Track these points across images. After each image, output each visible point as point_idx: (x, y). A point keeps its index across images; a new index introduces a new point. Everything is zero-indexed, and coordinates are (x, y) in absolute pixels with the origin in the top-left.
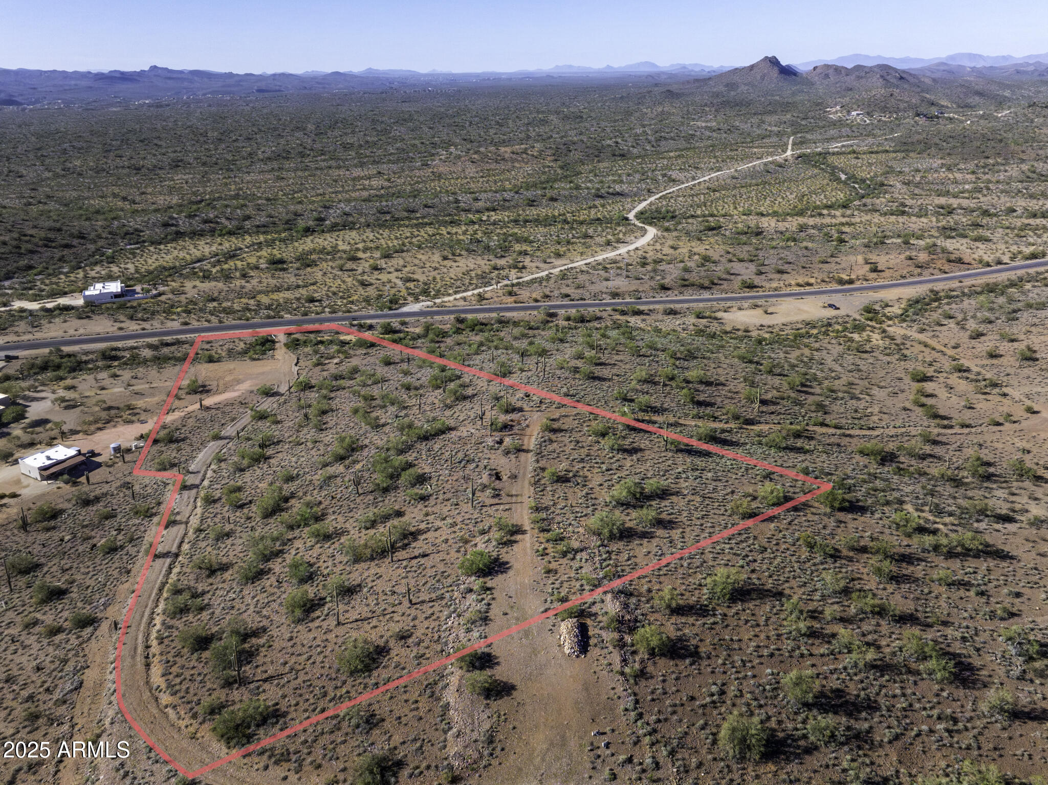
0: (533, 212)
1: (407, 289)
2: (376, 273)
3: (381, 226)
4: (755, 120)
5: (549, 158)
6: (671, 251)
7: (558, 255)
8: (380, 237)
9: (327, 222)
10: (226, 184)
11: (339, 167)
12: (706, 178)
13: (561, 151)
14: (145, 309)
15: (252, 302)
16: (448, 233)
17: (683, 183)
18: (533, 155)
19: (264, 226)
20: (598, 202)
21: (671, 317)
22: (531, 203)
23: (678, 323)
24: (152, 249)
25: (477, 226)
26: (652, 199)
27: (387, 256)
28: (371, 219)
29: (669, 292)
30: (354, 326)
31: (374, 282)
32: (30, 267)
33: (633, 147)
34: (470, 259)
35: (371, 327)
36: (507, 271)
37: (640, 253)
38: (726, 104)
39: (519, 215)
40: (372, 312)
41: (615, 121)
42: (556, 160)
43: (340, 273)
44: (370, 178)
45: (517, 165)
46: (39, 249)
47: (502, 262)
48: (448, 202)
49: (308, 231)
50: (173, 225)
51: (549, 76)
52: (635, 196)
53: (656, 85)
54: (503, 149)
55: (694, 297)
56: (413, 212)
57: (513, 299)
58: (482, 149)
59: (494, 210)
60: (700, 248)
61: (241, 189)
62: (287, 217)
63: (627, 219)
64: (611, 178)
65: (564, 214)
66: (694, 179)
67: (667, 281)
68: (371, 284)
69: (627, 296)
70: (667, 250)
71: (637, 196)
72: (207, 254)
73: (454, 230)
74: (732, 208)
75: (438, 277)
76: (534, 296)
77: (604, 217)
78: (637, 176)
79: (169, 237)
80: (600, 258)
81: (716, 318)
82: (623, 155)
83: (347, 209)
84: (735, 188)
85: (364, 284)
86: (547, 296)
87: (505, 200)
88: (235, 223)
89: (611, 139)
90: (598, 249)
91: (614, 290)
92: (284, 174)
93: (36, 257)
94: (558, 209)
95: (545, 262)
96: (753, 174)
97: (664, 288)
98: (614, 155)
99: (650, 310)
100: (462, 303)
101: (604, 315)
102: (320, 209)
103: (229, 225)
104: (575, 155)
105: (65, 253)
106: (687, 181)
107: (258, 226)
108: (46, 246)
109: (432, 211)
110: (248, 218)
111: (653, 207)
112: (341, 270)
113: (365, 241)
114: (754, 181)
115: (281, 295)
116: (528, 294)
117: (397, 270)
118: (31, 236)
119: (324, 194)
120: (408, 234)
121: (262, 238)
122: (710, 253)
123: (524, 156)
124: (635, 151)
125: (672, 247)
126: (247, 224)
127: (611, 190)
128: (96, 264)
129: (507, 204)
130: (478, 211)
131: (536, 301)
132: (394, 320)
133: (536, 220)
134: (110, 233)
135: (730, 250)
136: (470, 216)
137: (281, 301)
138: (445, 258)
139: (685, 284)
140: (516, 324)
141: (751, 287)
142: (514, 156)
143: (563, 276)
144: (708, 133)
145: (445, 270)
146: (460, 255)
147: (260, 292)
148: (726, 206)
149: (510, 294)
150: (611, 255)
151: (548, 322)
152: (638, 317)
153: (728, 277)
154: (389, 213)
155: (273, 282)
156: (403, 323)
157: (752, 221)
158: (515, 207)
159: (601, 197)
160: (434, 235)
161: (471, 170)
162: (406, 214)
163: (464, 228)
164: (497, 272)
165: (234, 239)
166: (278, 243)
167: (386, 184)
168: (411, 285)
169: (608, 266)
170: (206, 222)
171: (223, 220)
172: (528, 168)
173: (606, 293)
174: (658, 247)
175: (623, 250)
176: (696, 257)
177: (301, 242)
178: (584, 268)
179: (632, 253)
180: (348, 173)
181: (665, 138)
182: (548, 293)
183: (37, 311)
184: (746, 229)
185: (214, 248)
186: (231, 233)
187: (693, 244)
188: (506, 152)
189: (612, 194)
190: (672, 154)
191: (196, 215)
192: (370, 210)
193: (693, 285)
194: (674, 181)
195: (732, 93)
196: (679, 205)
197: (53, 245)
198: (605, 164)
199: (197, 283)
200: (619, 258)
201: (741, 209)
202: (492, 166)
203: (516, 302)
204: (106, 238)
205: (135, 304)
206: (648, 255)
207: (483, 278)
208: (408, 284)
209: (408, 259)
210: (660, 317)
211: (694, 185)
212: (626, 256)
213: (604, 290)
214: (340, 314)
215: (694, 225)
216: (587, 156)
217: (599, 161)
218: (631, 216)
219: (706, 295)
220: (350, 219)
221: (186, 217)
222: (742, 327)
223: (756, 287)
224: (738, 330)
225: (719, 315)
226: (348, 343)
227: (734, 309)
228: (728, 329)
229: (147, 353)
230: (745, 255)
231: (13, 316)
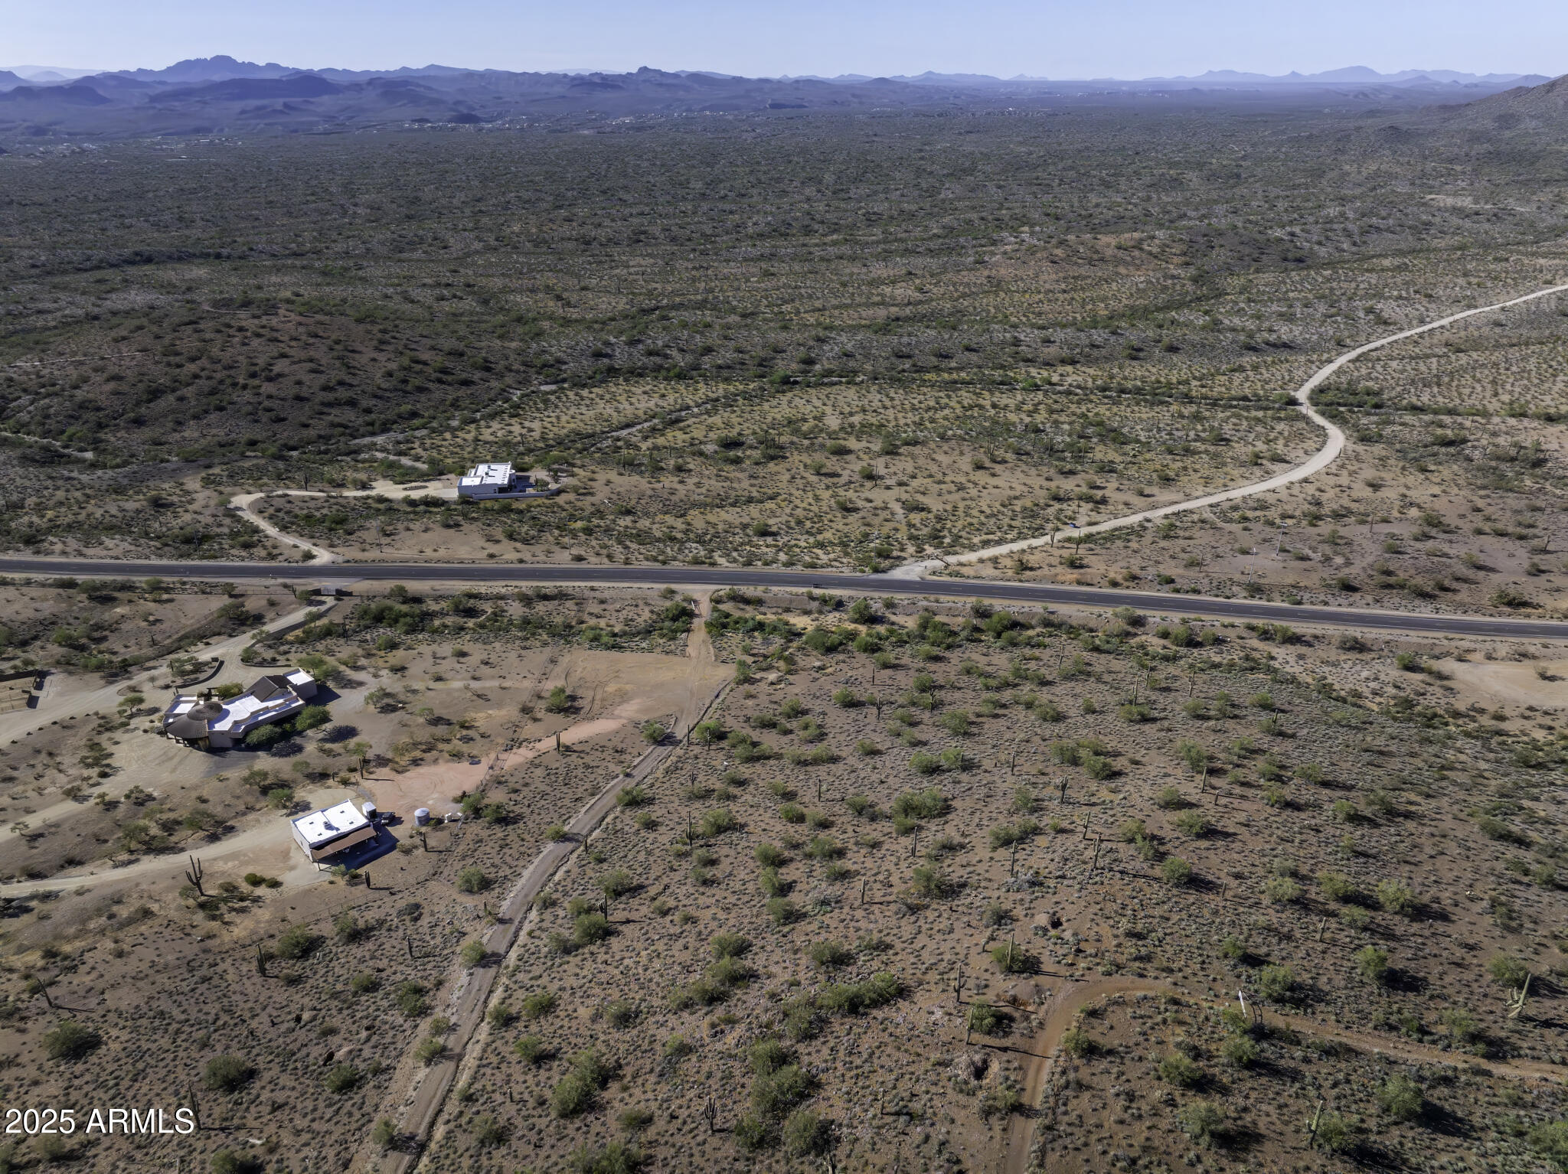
0: (1136, 373)
1: (910, 525)
2: (869, 484)
3: (894, 380)
4: (1546, 196)
5: (1176, 260)
6: (1368, 492)
7: (1167, 481)
8: (888, 403)
9: (818, 367)
10: (694, 280)
11: (853, 259)
12: (1445, 322)
13: (1198, 246)
14: (533, 519)
15: (680, 523)
16: (994, 406)
17: (1401, 329)
18: (1150, 253)
19: (729, 367)
20: (1248, 359)
21: (1353, 655)
22: (1135, 353)
23: (1365, 674)
24: (571, 394)
25: (1040, 395)
26: (1342, 360)
27: (891, 451)
28: (882, 365)
29: (1357, 595)
30: (814, 598)
31: (860, 504)
32: (414, 415)
33: (1320, 243)
34: (1018, 474)
35: (839, 605)
36: (1074, 506)
37: (1310, 489)
39: (1112, 377)
40: (847, 573)
41: (1295, 187)
42: (1187, 264)
43: (814, 479)
44: (893, 282)
45: (1122, 270)
46: (431, 385)
47: (1068, 485)
48: (1003, 343)
49: (787, 383)
50: (607, 356)
52: (1314, 350)
53: (1372, 113)
54: (1104, 239)
55: (1402, 613)
56: (946, 357)
57: (1075, 574)
58: (1071, 237)
59: (1073, 362)
60: (1422, 491)
61: (712, 291)
62: (762, 354)
63: (1293, 402)
64: (1275, 307)
65: (1187, 382)
66: (1422, 322)
67: (1354, 571)
68: (856, 510)
69: (1276, 595)
70: (1362, 491)
71: (1318, 351)
72: (640, 413)
73: (1004, 400)
74: (1488, 394)
75: (961, 505)
76: (1112, 575)
77: (1255, 395)
78: (1322, 308)
79: (598, 377)
80: (1236, 494)
81: (1439, 675)
82: (1300, 260)
83: (849, 347)
84: (1497, 346)
85: (847, 509)
86: (1134, 578)
87: (1093, 346)
88: (689, 358)
89: (1283, 227)
90: (1236, 473)
91: (1254, 579)
92: (776, 267)
93: (423, 398)
94: (1178, 370)
95: (1141, 494)
96: (1534, 317)
97: (1348, 588)
98: (1285, 259)
99: (1316, 637)
100: (988, 571)
101: (1231, 634)
102: (811, 343)
103: (680, 360)
104: (1220, 256)
105: (460, 393)
106: (1411, 327)
107: (720, 367)
108: (440, 381)
109: (974, 357)
110: (708, 350)
111: (1343, 379)
112: (818, 474)
113: (864, 411)
114: (1535, 334)
115: (722, 514)
116: (1103, 568)
117: (901, 484)
118: (425, 363)
119: (824, 309)
120: (932, 403)
121: (721, 389)
122: (1441, 506)
123: (1136, 253)
124: (1322, 252)
125: (1371, 485)
126: (707, 361)
127: (1273, 338)
128: (493, 416)
129: (1095, 353)
130: (1048, 364)
131: (1115, 584)
132: (876, 595)
133: (1138, 391)
134: (524, 364)
135: (1480, 503)
136: (1033, 372)
137: (721, 527)
138: (979, 467)
139: (1388, 584)
140: (1073, 631)
141: (1517, 603)
142: (1120, 254)
143: (1169, 532)
144: (1455, 221)
145: (974, 492)
146: (1004, 461)
147: (694, 505)
148: (1479, 388)
149: (1073, 561)
150: (1257, 489)
151: (1128, 634)
152: (1291, 649)
153: (1471, 573)
154: (909, 357)
155: (717, 486)
156: (890, 605)
157: (1530, 434)
158: (1107, 359)
159: (1254, 349)
160: (971, 407)
161: (1049, 277)
162: (934, 361)
163: (1019, 398)
164: (1057, 506)
165: (682, 388)
166: (741, 401)
167: (918, 296)
168: (916, 518)
169: (1250, 514)
170: (650, 353)
171: (674, 353)
172: (1140, 278)
173: (1239, 584)
174: (1344, 480)
175: (1280, 480)
176: (1414, 512)
177: (774, 402)
178: (1208, 515)
179: (1296, 490)
180: (864, 270)
181: (1378, 229)
182: (1136, 571)
183: (398, 504)
184: (1513, 452)
185: (652, 404)
186: (681, 376)
187: (1410, 480)
188: (1108, 245)
189: (1274, 345)
190: (1386, 263)
191: (639, 341)
192: (883, 346)
193: (1402, 586)
194: (1386, 323)
195: (1507, 134)
196: (1389, 379)
197: (450, 378)
198: (1268, 277)
199: (613, 475)
200: (1271, 498)
201: (1506, 398)
202: (1083, 271)
203: (1079, 583)
204: (518, 372)
205: (523, 506)
206: (1324, 497)
207: (1033, 521)
208: (912, 516)
209: (921, 462)
210: (1333, 654)
211: (1421, 335)
212: (1284, 495)
213: (1237, 577)
214: (799, 569)
215: (1413, 429)
216: (1241, 259)
217: (1257, 271)
218: (1302, 395)
219: (1425, 611)
220: (852, 364)
221: (626, 343)
222: (1492, 708)
223: (1525, 604)
224: (1482, 711)
225: (1447, 666)
226: (800, 635)
227: (1478, 656)
228: (1461, 706)
229: (516, 610)
230: (1507, 523)
231: (369, 507)
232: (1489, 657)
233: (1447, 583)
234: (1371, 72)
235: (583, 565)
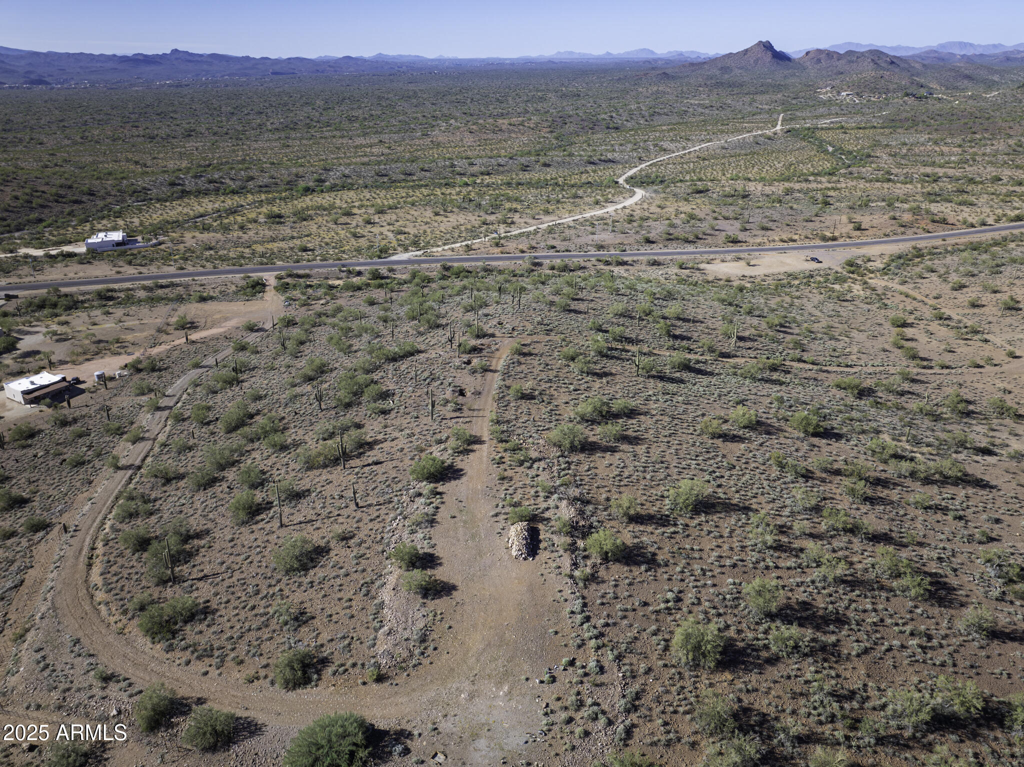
0: (525, 176)
1: (398, 240)
2: (370, 226)
3: (377, 187)
4: (747, 99)
5: (545, 130)
6: (659, 210)
7: (547, 212)
8: (376, 196)
9: (327, 183)
10: (234, 151)
11: (342, 137)
12: (697, 148)
13: (559, 122)
14: (144, 256)
15: (247, 250)
16: (443, 194)
17: (674, 152)
18: (529, 127)
19: (266, 186)
20: (590, 168)
21: (654, 267)
22: (525, 168)
23: (661, 272)
24: (158, 205)
25: (470, 188)
26: (643, 166)
27: (381, 212)
28: (369, 181)
29: (654, 245)
30: (343, 271)
31: (365, 234)
32: (40, 221)
33: (627, 121)
34: (461, 215)
35: (359, 274)
36: (496, 226)
37: (627, 211)
38: (719, 84)
39: (512, 179)
40: (362, 260)
41: (611, 99)
42: (552, 132)
43: (334, 226)
44: (371, 147)
45: (513, 135)
46: (50, 204)
47: (492, 218)
48: (445, 167)
49: (308, 191)
50: (179, 184)
51: (551, 62)
52: (626, 163)
53: (653, 69)
54: (501, 121)
55: (678, 250)
56: (410, 175)
57: (500, 249)
58: (481, 121)
59: (488, 174)
60: (686, 208)
61: (248, 155)
62: (289, 179)
63: (617, 183)
64: (603, 147)
65: (556, 178)
66: (684, 148)
67: (652, 236)
68: (363, 236)
69: (612, 248)
70: (654, 209)
71: (628, 163)
72: (210, 210)
73: (448, 191)
74: (720, 175)
75: (429, 230)
76: (520, 247)
77: (595, 181)
78: (630, 146)
79: (175, 195)
80: (587, 215)
81: (698, 269)
82: (617, 128)
83: (347, 172)
84: (724, 157)
85: (356, 236)
86: (534, 248)
87: (499, 165)
88: (238, 183)
89: (606, 113)
90: (586, 208)
91: (599, 242)
92: (290, 142)
93: (46, 211)
94: (551, 173)
95: (534, 218)
96: (742, 145)
97: (649, 241)
98: (608, 128)
99: (634, 261)
100: (450, 253)
101: (588, 264)
102: (321, 171)
103: (233, 185)
104: (570, 128)
105: (74, 208)
106: (678, 151)
107: (261, 187)
108: (57, 201)
109: (428, 174)
110: (251, 178)
111: (643, 173)
112: (336, 224)
113: (361, 201)
114: (743, 152)
115: (276, 245)
116: (515, 245)
117: (389, 224)
118: (43, 192)
119: (327, 159)
120: (404, 195)
121: (263, 197)
122: (697, 212)
123: (521, 127)
124: (629, 125)
125: (659, 207)
126: (251, 184)
127: (603, 158)
128: (103, 218)
129: (501, 169)
130: (473, 175)
131: (523, 252)
132: (382, 267)
133: (529, 183)
134: (119, 191)
135: (716, 210)
136: (466, 179)
137: (275, 250)
138: (437, 214)
139: (670, 238)
140: (500, 272)
141: (735, 241)
142: (511, 128)
143: (551, 231)
144: (700, 110)
145: (436, 224)
146: (452, 212)
147: (256, 242)
148: (715, 173)
149: (497, 245)
150: (599, 212)
151: (533, 271)
152: (621, 267)
153: (712, 232)
154: (386, 176)
155: (269, 233)
156: (391, 270)
157: (739, 185)
158: (509, 172)
159: (593, 163)
160: (428, 195)
161: (469, 140)
162: (403, 177)
163: (458, 189)
164: (485, 226)
165: (236, 198)
166: (278, 201)
167: (387, 151)
168: (402, 237)
169: (596, 223)
170: (210, 182)
171: (228, 181)
172: (525, 139)
173: (591, 245)
174: (645, 206)
175: (611, 208)
176: (683, 215)
177: (300, 200)
178: (572, 224)
179: (620, 211)
180: (350, 141)
181: (659, 114)
182: (534, 244)
183: (41, 257)
184: (732, 192)
185: (216, 205)
186: (234, 192)
187: (681, 204)
188: (503, 124)
189: (604, 161)
190: (664, 128)
191: (201, 176)
192: (369, 173)
193: (678, 239)
194: (665, 150)
195: (726, 76)
196: (669, 172)
197: (64, 200)
198: (599, 136)
199: (197, 234)
200: (606, 216)
201: (729, 176)
202: (489, 136)
203: (502, 253)
204: (115, 196)
205: (135, 252)
206: (635, 214)
207: (473, 233)
208: (399, 237)
209: (401, 215)
210: (643, 267)
211: (685, 154)
212: (613, 214)
213: (590, 242)
214: (331, 261)
215: (682, 189)
216: (582, 128)
217: (593, 133)
218: (621, 181)
219: (690, 248)
220: (349, 181)
221: (192, 177)
222: (724, 278)
223: (740, 242)
224: (720, 280)
225: (702, 266)
226: (336, 287)
227: (717, 261)
228: (710, 278)
229: (142, 294)
230: (731, 214)
231: (18, 261)
232: (723, 261)
233: (700, 236)
234: (652, 52)
235: (185, 271)
